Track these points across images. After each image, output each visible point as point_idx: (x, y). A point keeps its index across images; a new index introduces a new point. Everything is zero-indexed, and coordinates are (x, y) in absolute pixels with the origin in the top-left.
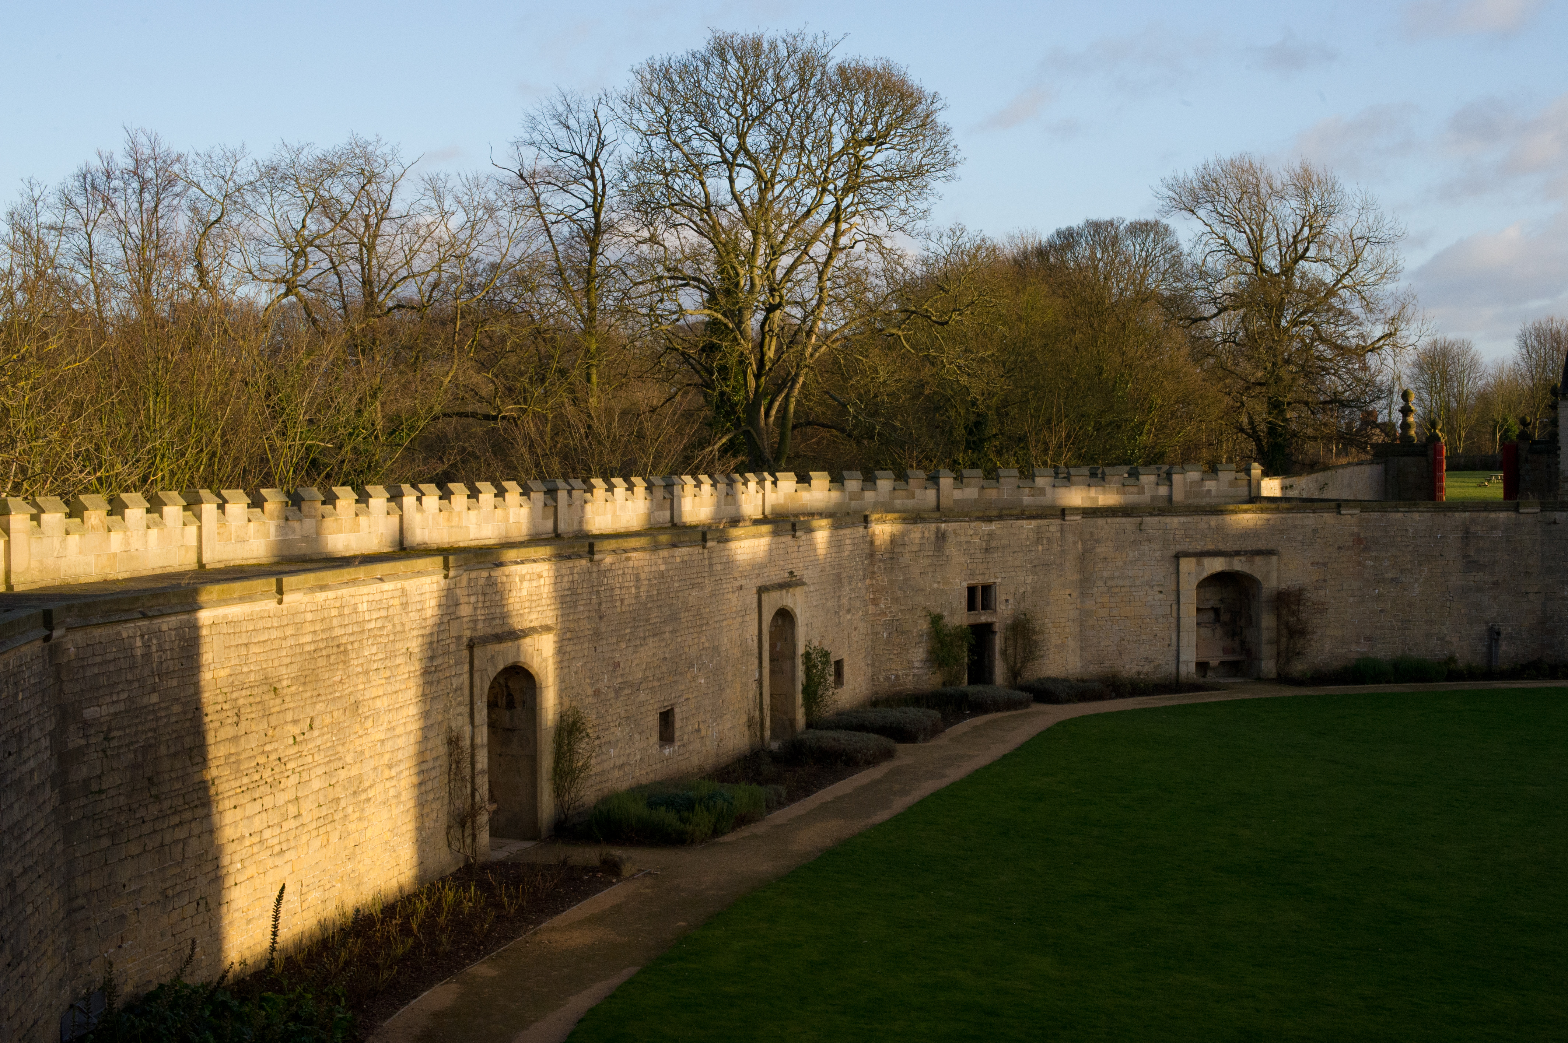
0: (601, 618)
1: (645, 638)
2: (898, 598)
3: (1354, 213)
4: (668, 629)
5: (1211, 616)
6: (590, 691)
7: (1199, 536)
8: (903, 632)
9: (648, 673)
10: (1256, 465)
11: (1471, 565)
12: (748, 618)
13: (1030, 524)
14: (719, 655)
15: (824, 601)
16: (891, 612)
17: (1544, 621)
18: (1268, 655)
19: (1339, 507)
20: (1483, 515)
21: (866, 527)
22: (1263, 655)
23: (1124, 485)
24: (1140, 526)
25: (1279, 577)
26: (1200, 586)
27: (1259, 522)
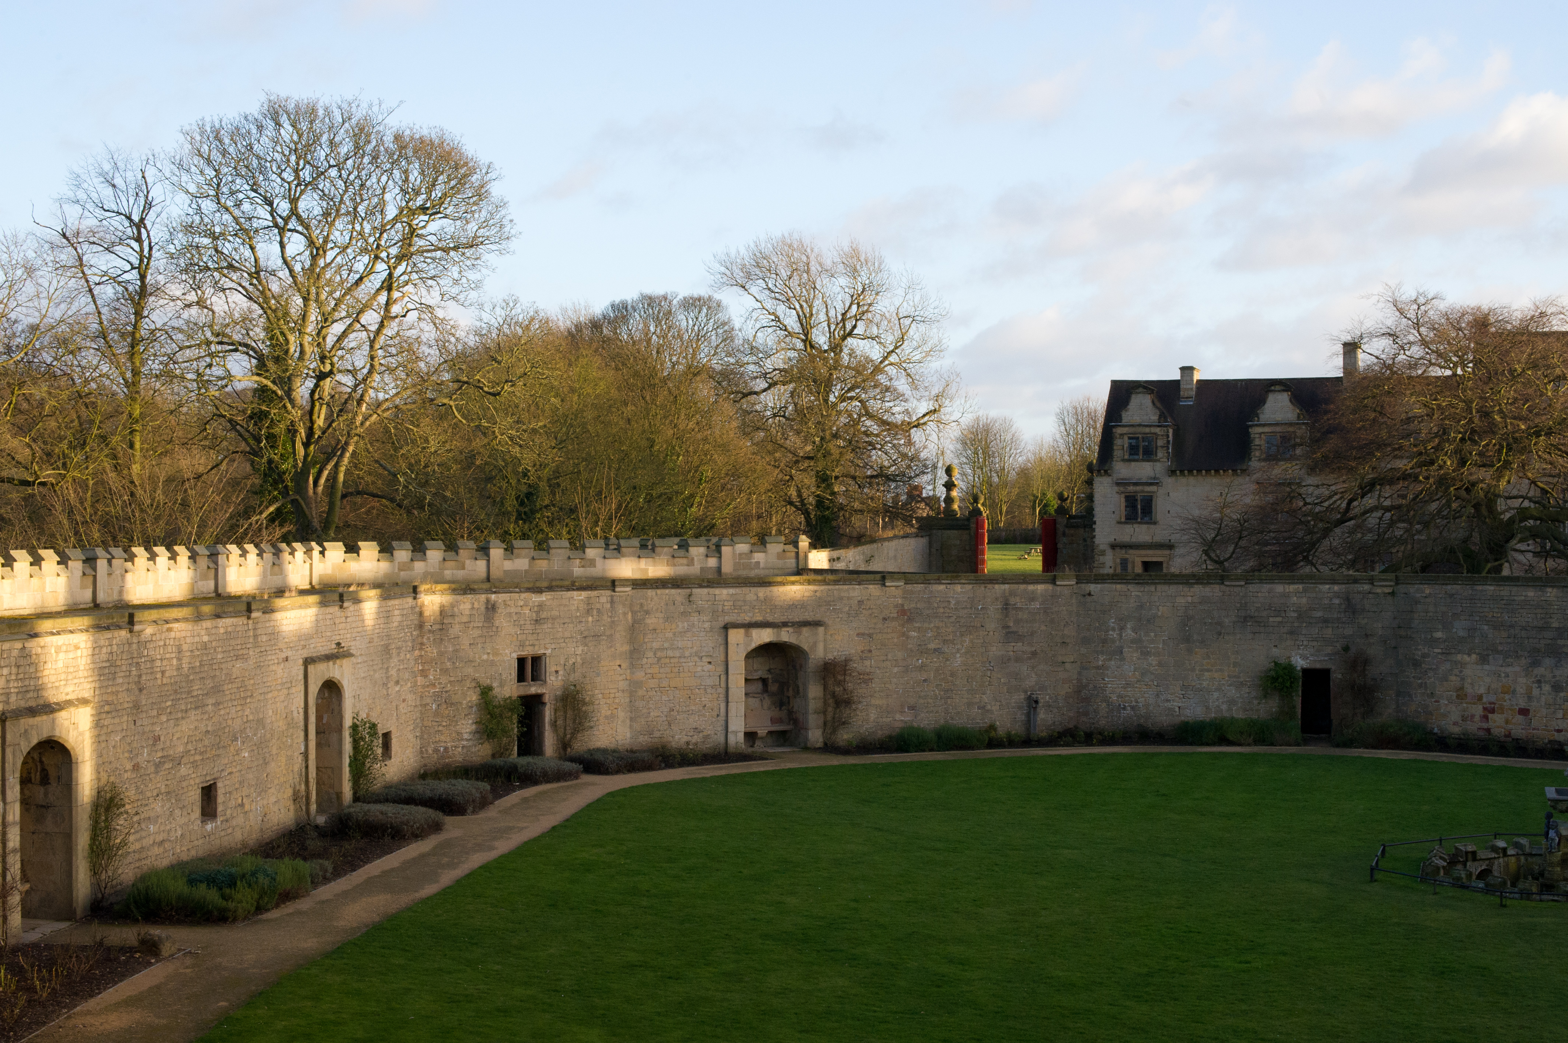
0: (141, 690)
1: (186, 711)
2: (447, 669)
3: (900, 292)
4: (211, 701)
5: (759, 686)
6: (129, 766)
7: (747, 607)
8: (452, 704)
9: (190, 747)
10: (803, 537)
11: (1010, 635)
12: (293, 690)
13: (580, 595)
14: (264, 728)
15: (372, 673)
16: (440, 683)
17: (1080, 689)
18: (815, 724)
19: (884, 579)
20: (1022, 587)
21: (414, 598)
22: (810, 725)
23: (674, 557)
24: (689, 597)
25: (825, 648)
26: (748, 657)
27: (806, 594)
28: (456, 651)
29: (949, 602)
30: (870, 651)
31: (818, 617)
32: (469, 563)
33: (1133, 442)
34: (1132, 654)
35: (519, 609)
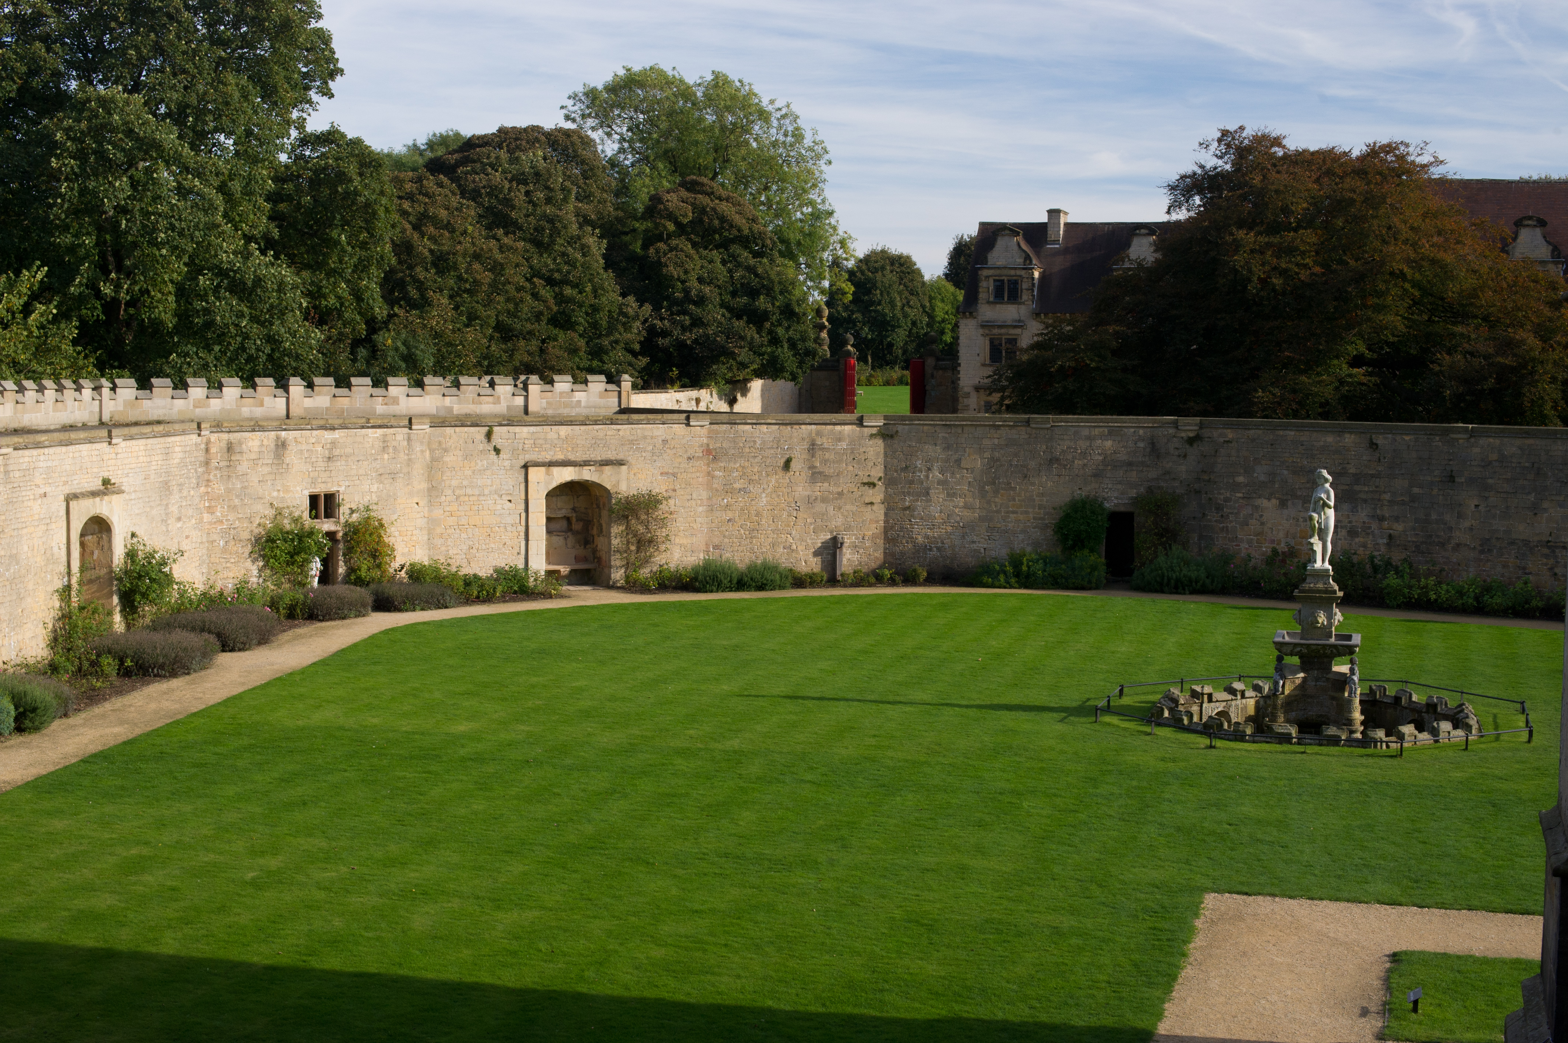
2: (235, 506)
5: (564, 524)
7: (548, 446)
8: (240, 540)
10: (628, 379)
11: (816, 476)
12: (53, 526)
13: (376, 433)
15: (148, 509)
16: (227, 520)
17: (886, 530)
18: (618, 563)
19: (688, 418)
20: (829, 427)
21: (199, 435)
22: (613, 563)
23: (479, 395)
24: (489, 435)
25: (629, 487)
26: (550, 495)
27: (609, 433)
28: (244, 488)
29: (755, 442)
30: (675, 490)
31: (620, 457)
32: (268, 401)
33: (998, 283)
35: (310, 447)
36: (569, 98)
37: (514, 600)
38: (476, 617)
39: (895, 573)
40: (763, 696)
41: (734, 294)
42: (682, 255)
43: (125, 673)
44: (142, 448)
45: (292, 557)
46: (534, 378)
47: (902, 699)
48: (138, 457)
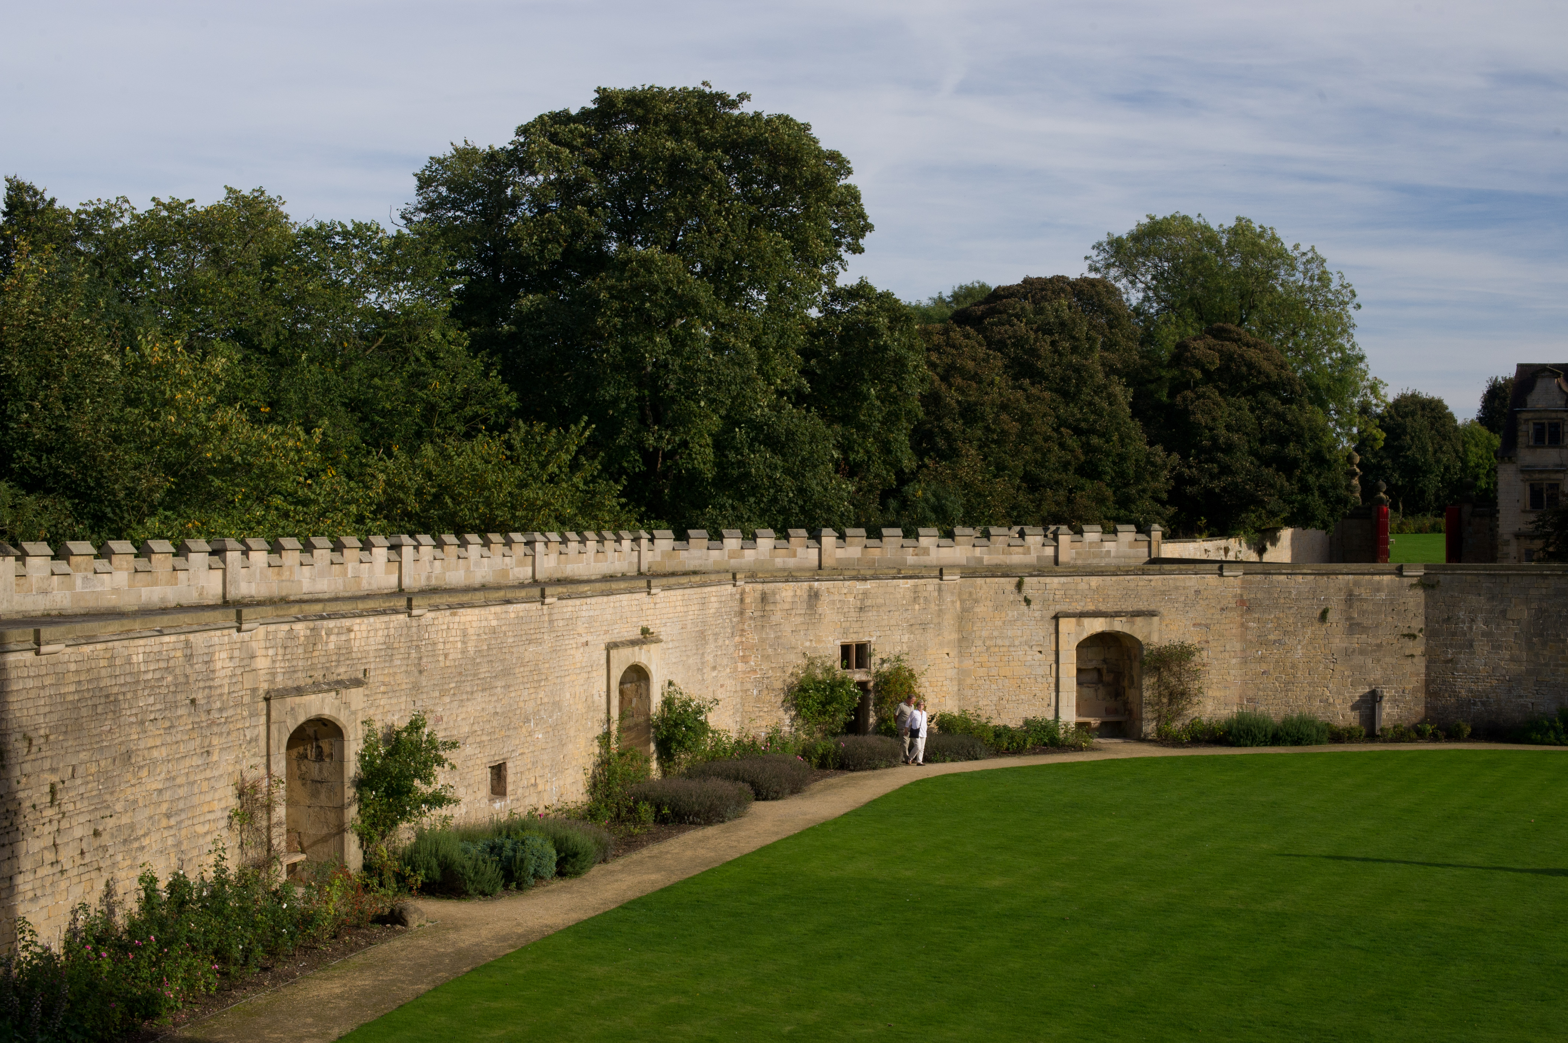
0: (421, 672)
1: (472, 693)
2: (769, 656)
4: (500, 683)
5: (1094, 676)
7: (1079, 597)
8: (771, 690)
9: (476, 727)
10: (1156, 526)
11: (1354, 627)
12: (594, 674)
13: (907, 583)
14: (560, 711)
15: (685, 658)
16: (761, 670)
17: (1428, 683)
18: (1150, 716)
19: (1221, 569)
20: (1367, 577)
21: (734, 585)
22: (1144, 716)
23: (1009, 545)
24: (1019, 586)
25: (1160, 638)
26: (1081, 646)
27: (1140, 584)
28: (778, 637)
29: (1290, 592)
30: (1207, 642)
31: (1152, 607)
32: (801, 551)
33: (1538, 426)
34: (1482, 648)
35: (843, 597)
36: (1093, 248)
37: (1044, 752)
38: (1007, 769)
39: (1438, 728)
40: (1305, 856)
41: (1263, 441)
42: (1208, 402)
43: (661, 820)
44: (679, 598)
45: (823, 707)
46: (1064, 528)
47: (1451, 861)
48: (675, 607)
